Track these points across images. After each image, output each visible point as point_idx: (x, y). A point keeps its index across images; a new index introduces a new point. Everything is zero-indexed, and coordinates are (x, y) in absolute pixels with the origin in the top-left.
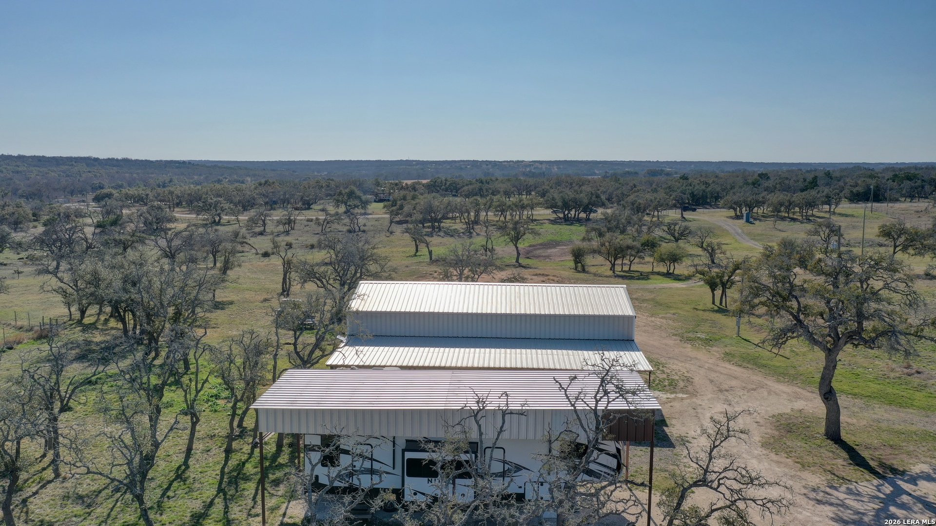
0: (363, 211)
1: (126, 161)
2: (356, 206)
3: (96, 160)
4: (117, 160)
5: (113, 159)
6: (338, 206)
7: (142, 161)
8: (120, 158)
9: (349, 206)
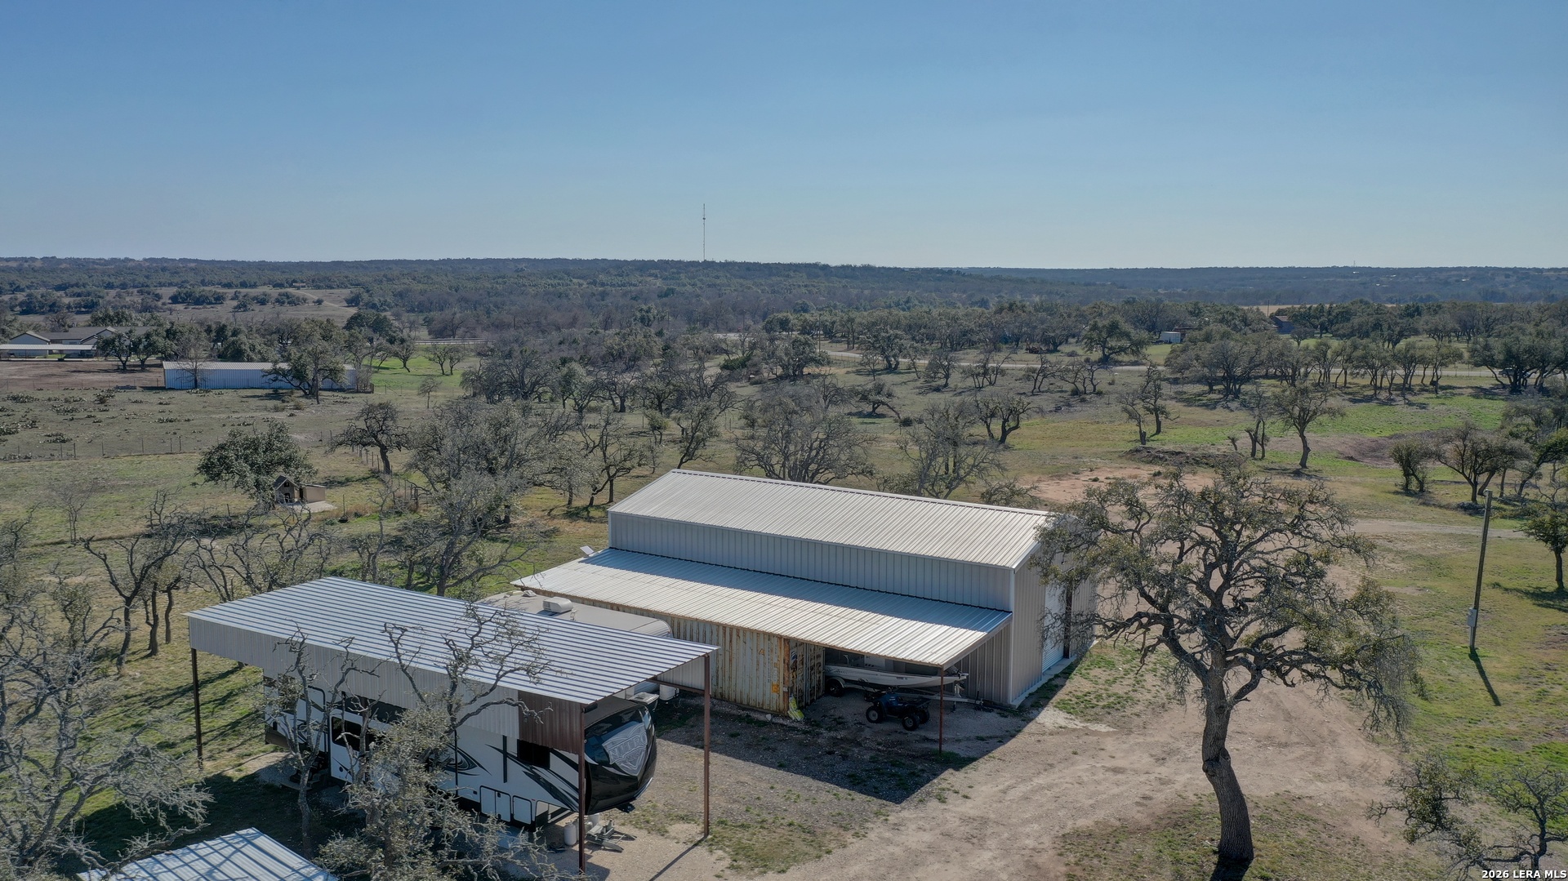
0: (1133, 358)
1: (868, 270)
2: (1122, 350)
3: (825, 268)
4: (854, 269)
5: (849, 267)
6: (1090, 349)
7: (890, 269)
8: (858, 265)
9: (1110, 349)
